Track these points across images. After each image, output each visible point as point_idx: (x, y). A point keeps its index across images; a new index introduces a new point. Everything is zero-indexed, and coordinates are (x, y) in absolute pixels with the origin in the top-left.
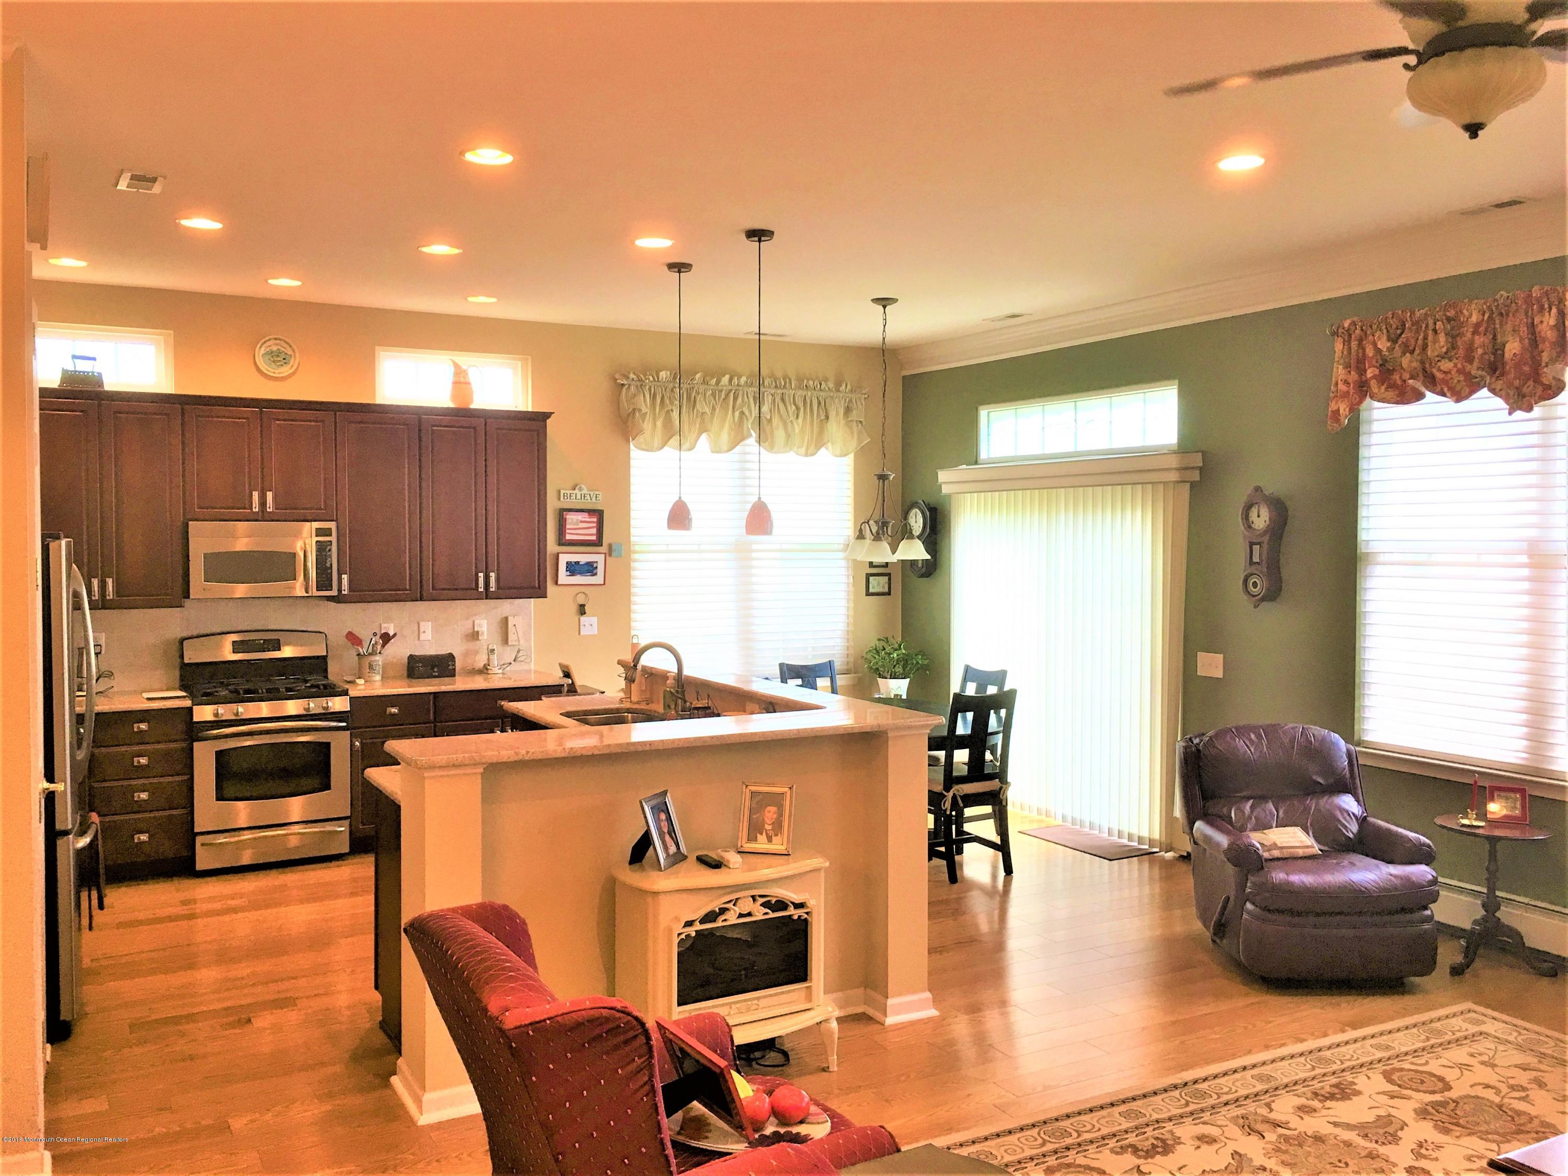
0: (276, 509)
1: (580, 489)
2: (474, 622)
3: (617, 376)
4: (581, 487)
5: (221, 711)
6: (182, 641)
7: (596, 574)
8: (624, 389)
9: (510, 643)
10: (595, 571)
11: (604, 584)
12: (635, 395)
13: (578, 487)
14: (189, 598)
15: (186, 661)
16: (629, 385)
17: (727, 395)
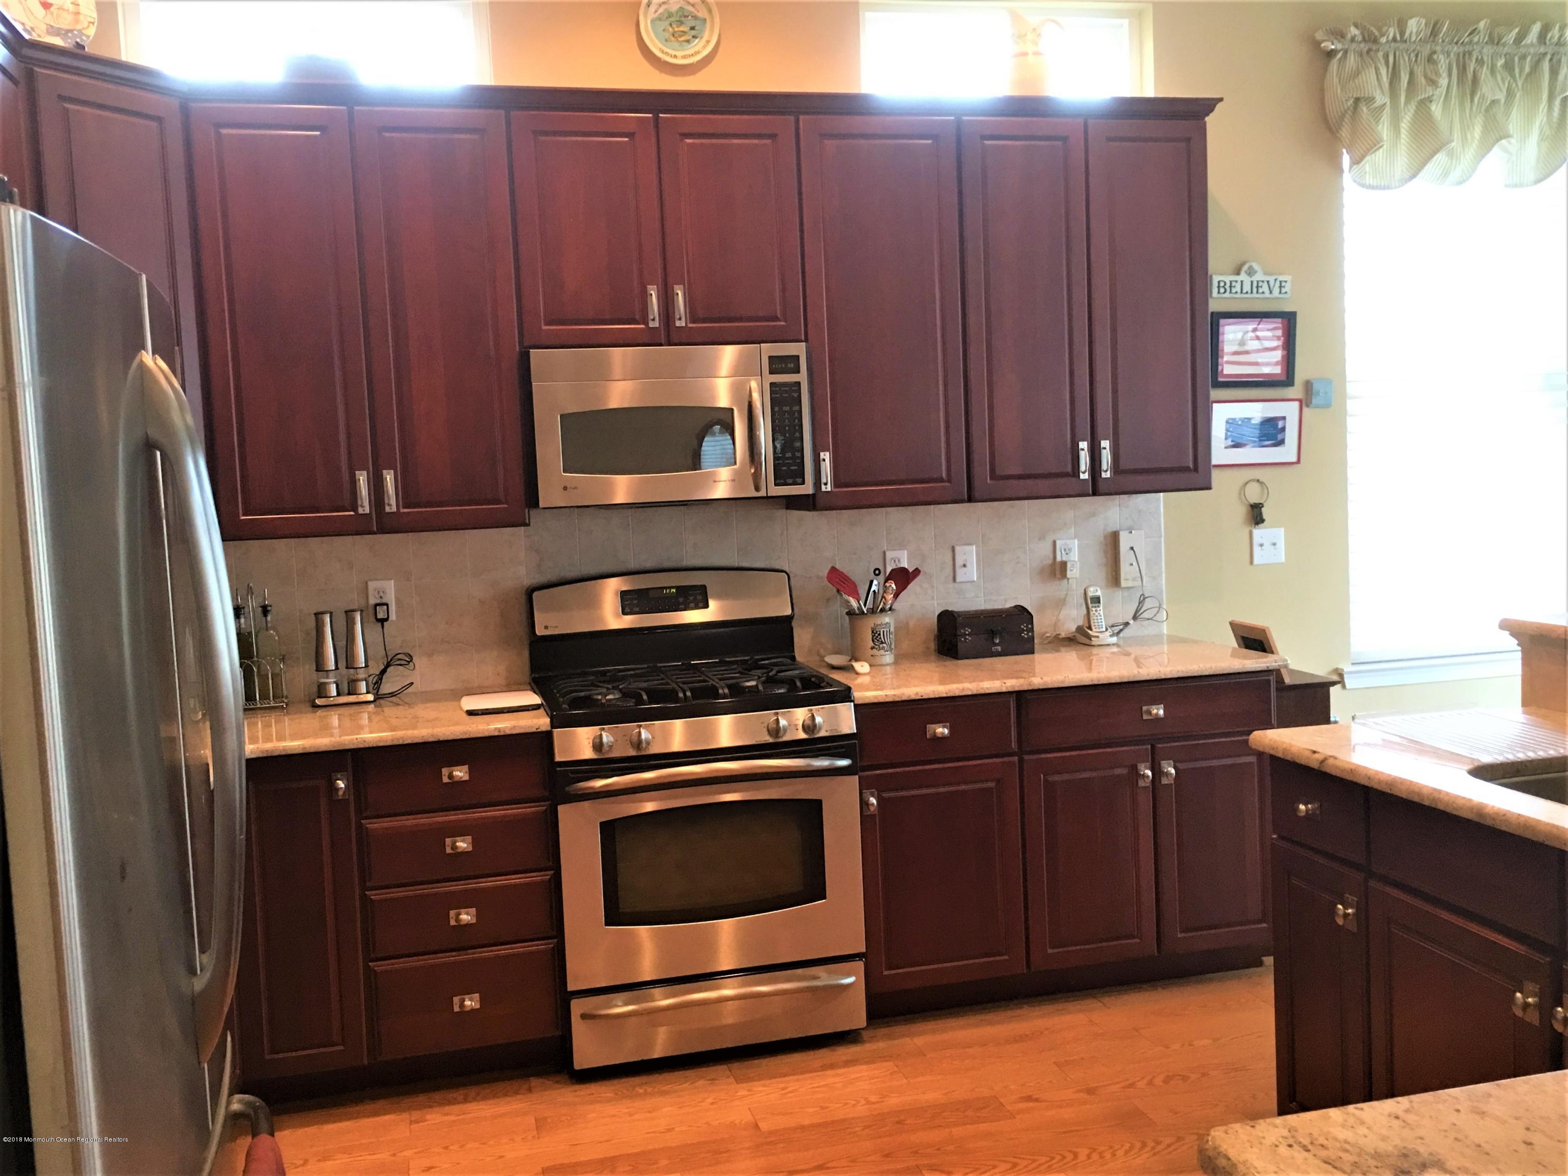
0: (694, 321)
1: (1251, 272)
2: (1054, 542)
3: (1319, 36)
4: (1250, 268)
5: (606, 738)
6: (530, 592)
7: (1281, 443)
8: (1334, 63)
9: (1123, 584)
10: (1280, 437)
11: (1299, 461)
12: (1357, 73)
13: (1245, 268)
14: (536, 505)
15: (540, 631)
16: (1346, 52)
17: (1536, 65)
